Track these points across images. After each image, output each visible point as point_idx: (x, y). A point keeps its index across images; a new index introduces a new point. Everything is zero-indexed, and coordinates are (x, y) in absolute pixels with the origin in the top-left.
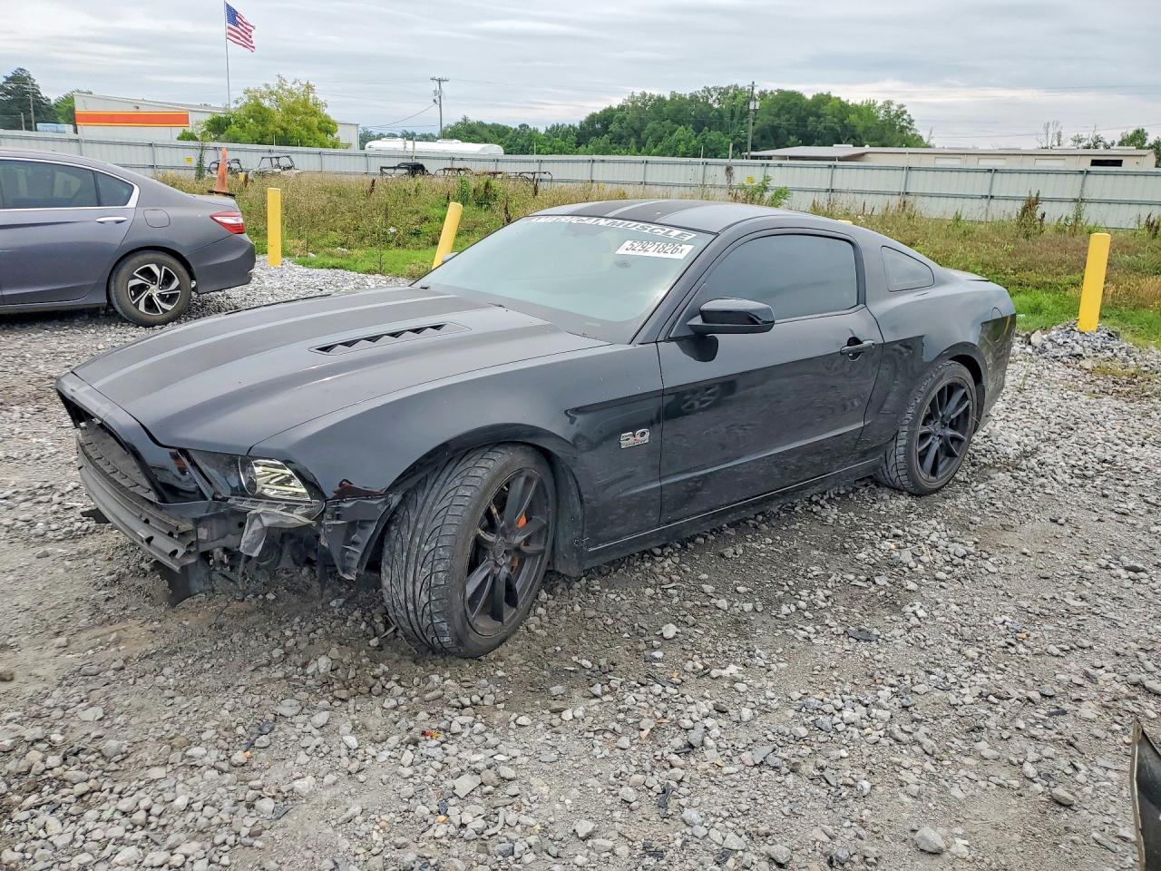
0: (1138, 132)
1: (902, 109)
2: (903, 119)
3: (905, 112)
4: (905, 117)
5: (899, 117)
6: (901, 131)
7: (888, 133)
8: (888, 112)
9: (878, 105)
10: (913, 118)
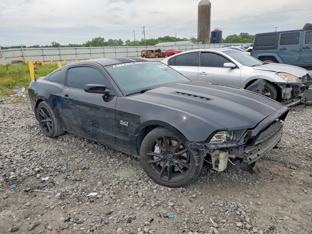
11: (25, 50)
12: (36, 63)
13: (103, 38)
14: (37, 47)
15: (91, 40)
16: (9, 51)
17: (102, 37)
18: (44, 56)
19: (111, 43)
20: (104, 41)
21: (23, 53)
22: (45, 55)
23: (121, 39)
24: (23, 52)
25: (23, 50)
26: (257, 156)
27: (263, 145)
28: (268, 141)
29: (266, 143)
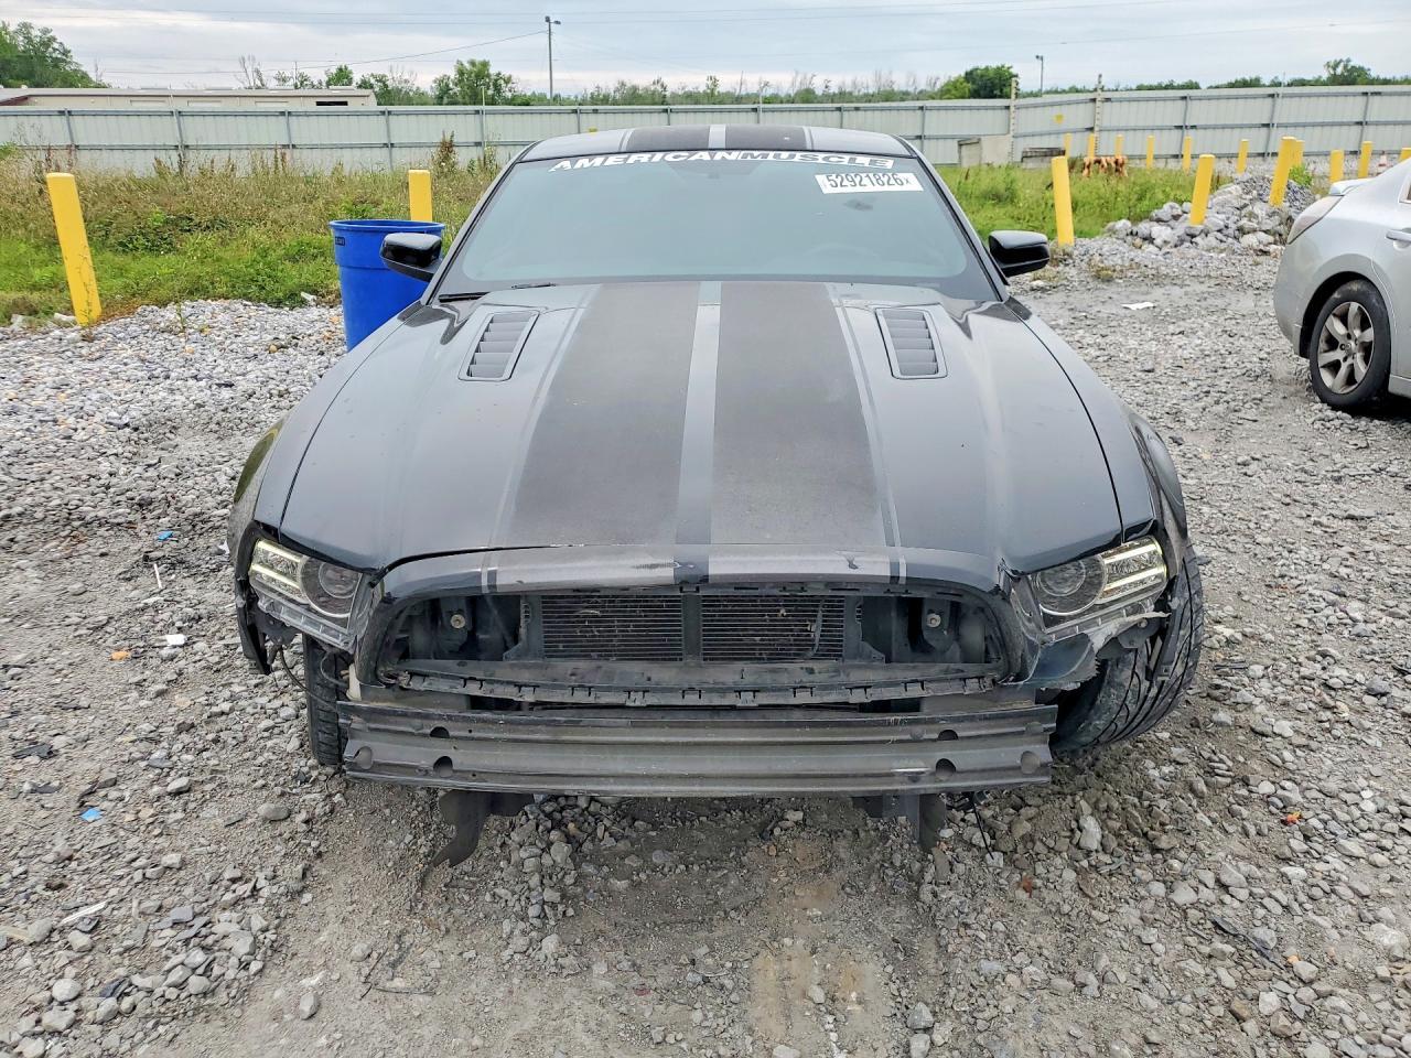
0: (341, 70)
1: (49, 35)
2: (55, 50)
3: (55, 39)
4: (56, 45)
5: (48, 46)
6: (56, 66)
7: (38, 69)
8: (29, 40)
9: (12, 28)
10: (68, 47)
11: (1108, 100)
12: (1099, 162)
14: (1255, 83)
16: (1044, 105)
18: (1186, 131)
21: (1098, 116)
22: (1193, 127)
24: (1098, 110)
25: (1099, 99)
26: (427, 762)
27: (494, 722)
28: (576, 724)
29: (536, 723)
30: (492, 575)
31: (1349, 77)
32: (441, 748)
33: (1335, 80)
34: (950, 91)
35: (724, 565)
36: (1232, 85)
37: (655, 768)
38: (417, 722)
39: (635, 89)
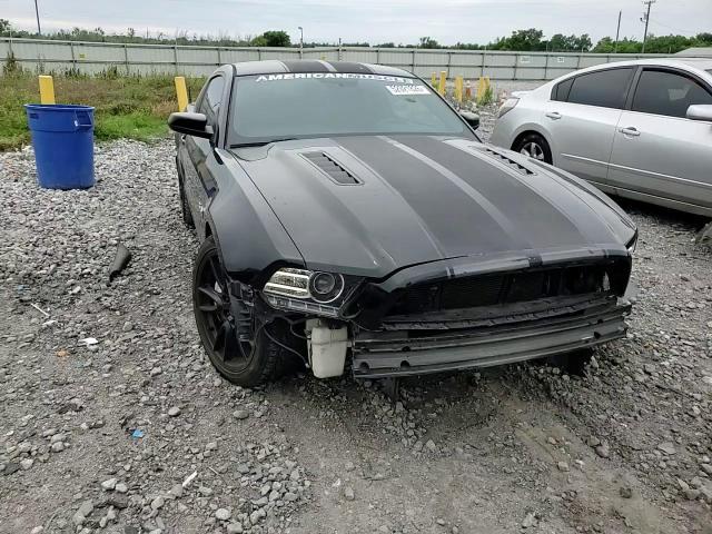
11: (345, 51)
13: (541, 32)
14: (391, 46)
15: (509, 35)
16: (316, 52)
17: (538, 29)
19: (559, 44)
20: (542, 40)
23: (586, 36)
25: (341, 50)
26: (397, 365)
27: (432, 340)
28: (468, 337)
29: (450, 339)
30: (452, 271)
31: (430, 45)
32: (403, 357)
33: (424, 46)
34: (257, 42)
35: (549, 256)
36: (383, 46)
37: (496, 353)
38: (396, 345)
39: (86, 32)
